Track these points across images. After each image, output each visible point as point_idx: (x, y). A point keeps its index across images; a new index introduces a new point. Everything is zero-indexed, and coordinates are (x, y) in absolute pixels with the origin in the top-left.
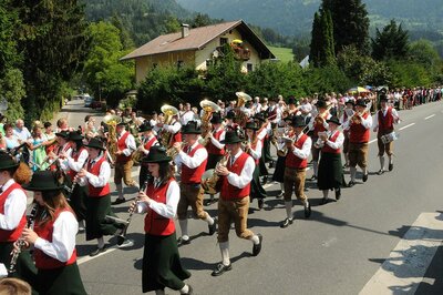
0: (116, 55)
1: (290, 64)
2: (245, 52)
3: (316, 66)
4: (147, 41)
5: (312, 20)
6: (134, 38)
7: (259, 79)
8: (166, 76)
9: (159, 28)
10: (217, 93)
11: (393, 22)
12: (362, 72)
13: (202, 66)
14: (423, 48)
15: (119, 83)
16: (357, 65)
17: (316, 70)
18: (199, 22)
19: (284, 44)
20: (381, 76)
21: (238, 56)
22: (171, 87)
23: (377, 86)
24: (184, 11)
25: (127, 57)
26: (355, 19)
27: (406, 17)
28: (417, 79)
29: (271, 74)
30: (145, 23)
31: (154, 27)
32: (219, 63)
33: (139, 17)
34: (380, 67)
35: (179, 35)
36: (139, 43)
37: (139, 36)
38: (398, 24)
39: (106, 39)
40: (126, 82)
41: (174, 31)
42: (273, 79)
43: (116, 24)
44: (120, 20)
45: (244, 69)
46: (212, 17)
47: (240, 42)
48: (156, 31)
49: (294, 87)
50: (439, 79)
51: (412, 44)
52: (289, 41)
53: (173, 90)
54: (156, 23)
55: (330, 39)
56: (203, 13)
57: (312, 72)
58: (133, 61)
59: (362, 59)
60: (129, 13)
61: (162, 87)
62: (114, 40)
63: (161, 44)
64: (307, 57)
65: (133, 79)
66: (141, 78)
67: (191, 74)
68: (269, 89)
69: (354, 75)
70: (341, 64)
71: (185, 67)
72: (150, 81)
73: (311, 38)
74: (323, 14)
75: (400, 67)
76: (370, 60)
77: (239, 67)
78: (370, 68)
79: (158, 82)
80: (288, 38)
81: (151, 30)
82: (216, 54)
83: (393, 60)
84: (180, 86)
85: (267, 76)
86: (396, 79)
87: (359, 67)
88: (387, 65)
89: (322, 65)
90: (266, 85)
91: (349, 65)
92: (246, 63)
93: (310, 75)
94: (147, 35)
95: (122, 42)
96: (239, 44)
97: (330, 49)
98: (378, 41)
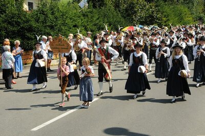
1: (69, 3)
3: (94, 6)
7: (42, 18)
12: (135, 12)
16: (132, 6)
17: (94, 10)
20: (151, 16)
28: (182, 19)
29: (53, 14)
34: (151, 7)
42: (56, 18)
45: (26, 7)
49: (75, 26)
50: (200, 19)
57: (91, 12)
68: (52, 28)
69: (128, 15)
70: (117, 6)
75: (167, 8)
77: (21, 4)
78: (142, 9)
83: (162, 3)
85: (50, 16)
86: (165, 19)
87: (133, 8)
88: (156, 6)
89: (100, 6)
90: (48, 24)
91: (124, 6)
92: (26, 1)
93: (90, 15)
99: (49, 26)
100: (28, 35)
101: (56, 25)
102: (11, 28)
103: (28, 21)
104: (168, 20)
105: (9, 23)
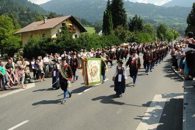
1: (93, 34)
2: (74, 29)
3: (105, 35)
4: (27, 25)
5: (103, 15)
6: (20, 24)
7: (81, 41)
8: (37, 41)
9: (32, 18)
10: (62, 48)
11: (136, 16)
12: (125, 37)
13: (54, 36)
14: (149, 26)
15: (14, 45)
16: (123, 34)
18: (51, 16)
19: (90, 25)
20: (133, 38)
21: (71, 31)
22: (40, 46)
23: (132, 43)
24: (44, 11)
25: (17, 32)
26: (121, 14)
27: (141, 14)
28: (147, 39)
29: (86, 39)
30: (25, 16)
31: (30, 18)
32: (62, 34)
33: (22, 13)
34: (132, 34)
35: (43, 22)
36: (23, 26)
37: (23, 22)
38: (138, 17)
39: (6, 24)
40: (17, 45)
41: (40, 20)
43: (10, 16)
44: (12, 15)
45: (74, 37)
46: (57, 14)
47: (71, 25)
48: (31, 20)
49: (97, 44)
51: (144, 25)
52: (93, 24)
54: (31, 16)
55: (111, 23)
56: (53, 12)
57: (104, 37)
58: (20, 34)
59: (125, 31)
60: (17, 11)
61: (36, 46)
62: (10, 24)
63: (34, 26)
64: (102, 31)
65: (21, 43)
66: (25, 42)
67: (50, 40)
68: (86, 46)
69: (122, 38)
70: (116, 34)
71: (47, 37)
72: (30, 44)
73: (103, 23)
74: (107, 12)
75: (140, 34)
76: (128, 32)
77: (72, 36)
79: (34, 44)
81: (28, 20)
82: (60, 31)
83: (138, 32)
84: (45, 46)
85: (85, 40)
86: (139, 39)
88: (135, 34)
89: (108, 34)
91: (120, 34)
92: (74, 34)
93: (103, 39)
94: (26, 22)
95: (14, 25)
96: (71, 26)
97: (111, 28)
98: (131, 23)
102: (67, 47)
103: (74, 44)
105: (67, 45)
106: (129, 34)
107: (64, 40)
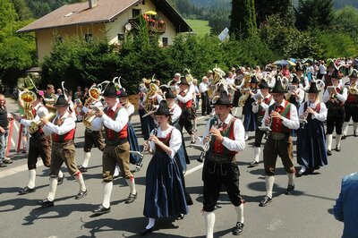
0: (11, 26)
1: (206, 36)
2: (160, 25)
3: (237, 38)
4: (46, 12)
6: (32, 8)
8: (75, 51)
10: (134, 69)
12: (286, 43)
13: (115, 41)
14: (349, 16)
15: (17, 59)
16: (281, 37)
17: (237, 43)
19: (199, 15)
20: (305, 48)
21: (154, 29)
22: (82, 63)
23: (302, 58)
28: (343, 50)
32: (132, 37)
34: (304, 37)
35: (86, 5)
36: (39, 14)
37: (37, 5)
40: (25, 59)
42: (194, 53)
45: (161, 43)
47: (154, 13)
49: (215, 62)
51: (337, 13)
52: (205, 13)
53: (85, 67)
55: (252, 9)
57: (234, 45)
58: (33, 34)
61: (71, 63)
62: (7, 8)
63: (65, 15)
64: (227, 30)
65: (34, 55)
66: (45, 53)
67: (104, 49)
68: (189, 64)
69: (278, 47)
70: (264, 36)
71: (96, 41)
72: (56, 57)
73: (230, 8)
75: (325, 37)
76: (294, 31)
77: (154, 43)
78: (294, 39)
79: (66, 59)
80: (203, 9)
82: (129, 27)
83: (317, 30)
84: (93, 63)
85: (188, 51)
86: (322, 50)
87: (283, 38)
88: (311, 36)
89: (244, 37)
90: (186, 60)
91: (272, 37)
92: (161, 37)
93: (232, 48)
94: (46, 4)
95: (17, 12)
96: (153, 16)
97: (252, 20)
98: (301, 10)
99: (186, 63)
100: (164, 73)
101: (194, 62)
102: (146, 67)
103: (164, 58)
104: (326, 51)
105: (145, 61)
106: (296, 38)
107: (138, 49)
